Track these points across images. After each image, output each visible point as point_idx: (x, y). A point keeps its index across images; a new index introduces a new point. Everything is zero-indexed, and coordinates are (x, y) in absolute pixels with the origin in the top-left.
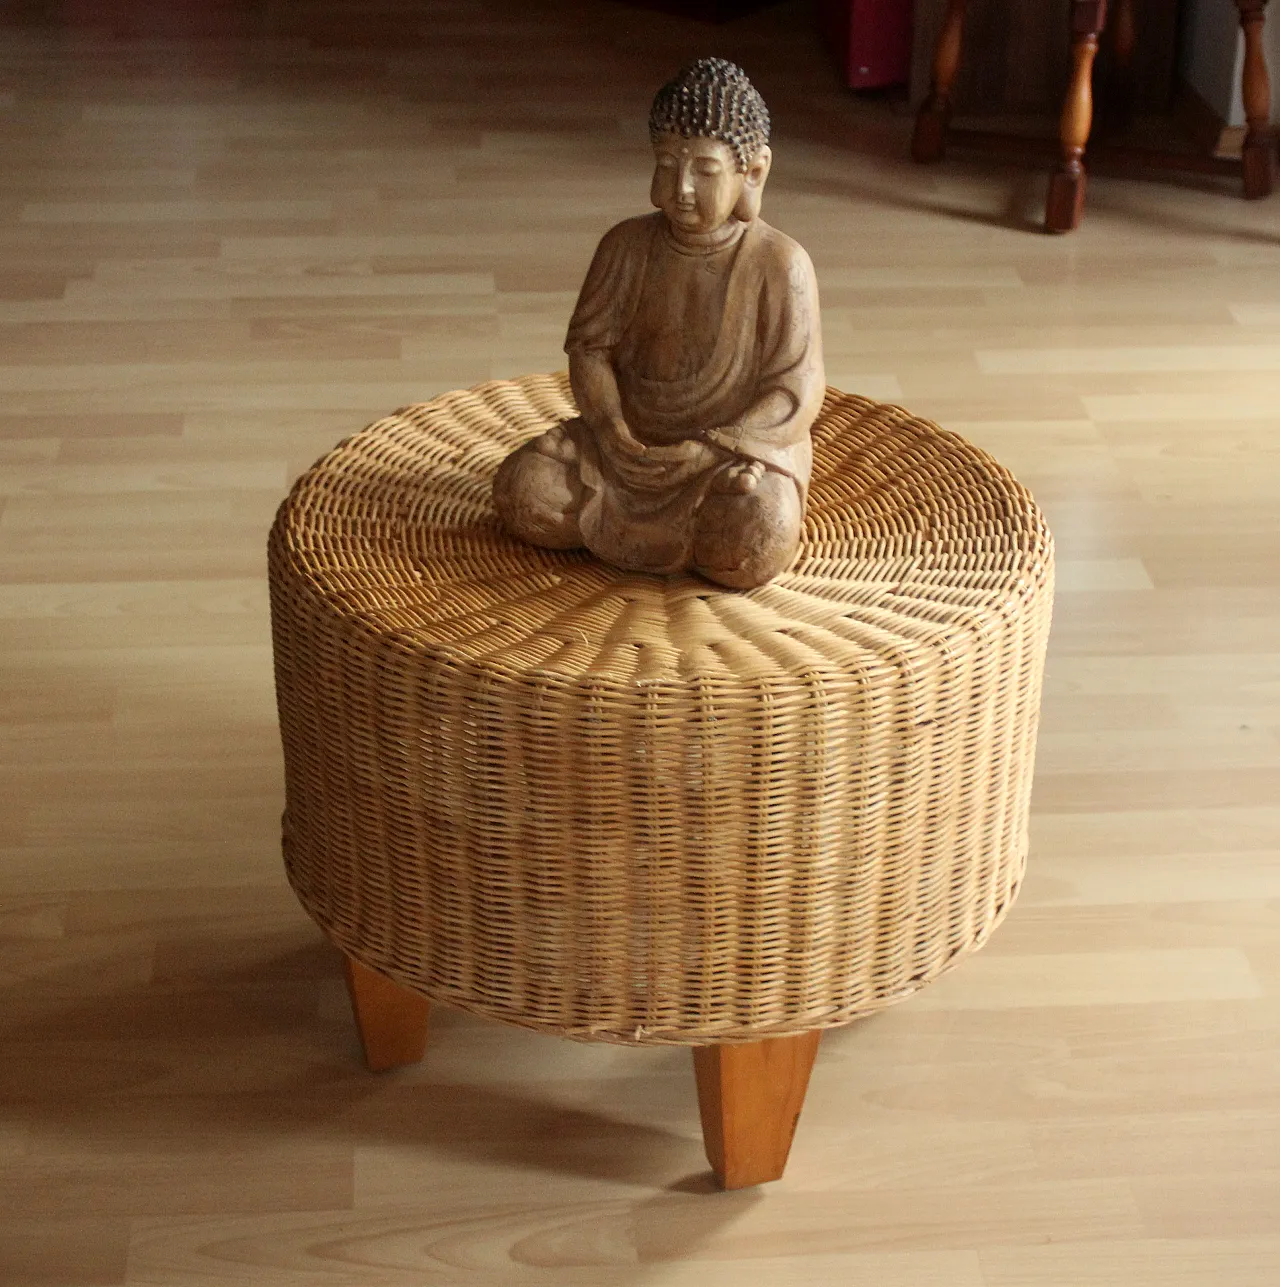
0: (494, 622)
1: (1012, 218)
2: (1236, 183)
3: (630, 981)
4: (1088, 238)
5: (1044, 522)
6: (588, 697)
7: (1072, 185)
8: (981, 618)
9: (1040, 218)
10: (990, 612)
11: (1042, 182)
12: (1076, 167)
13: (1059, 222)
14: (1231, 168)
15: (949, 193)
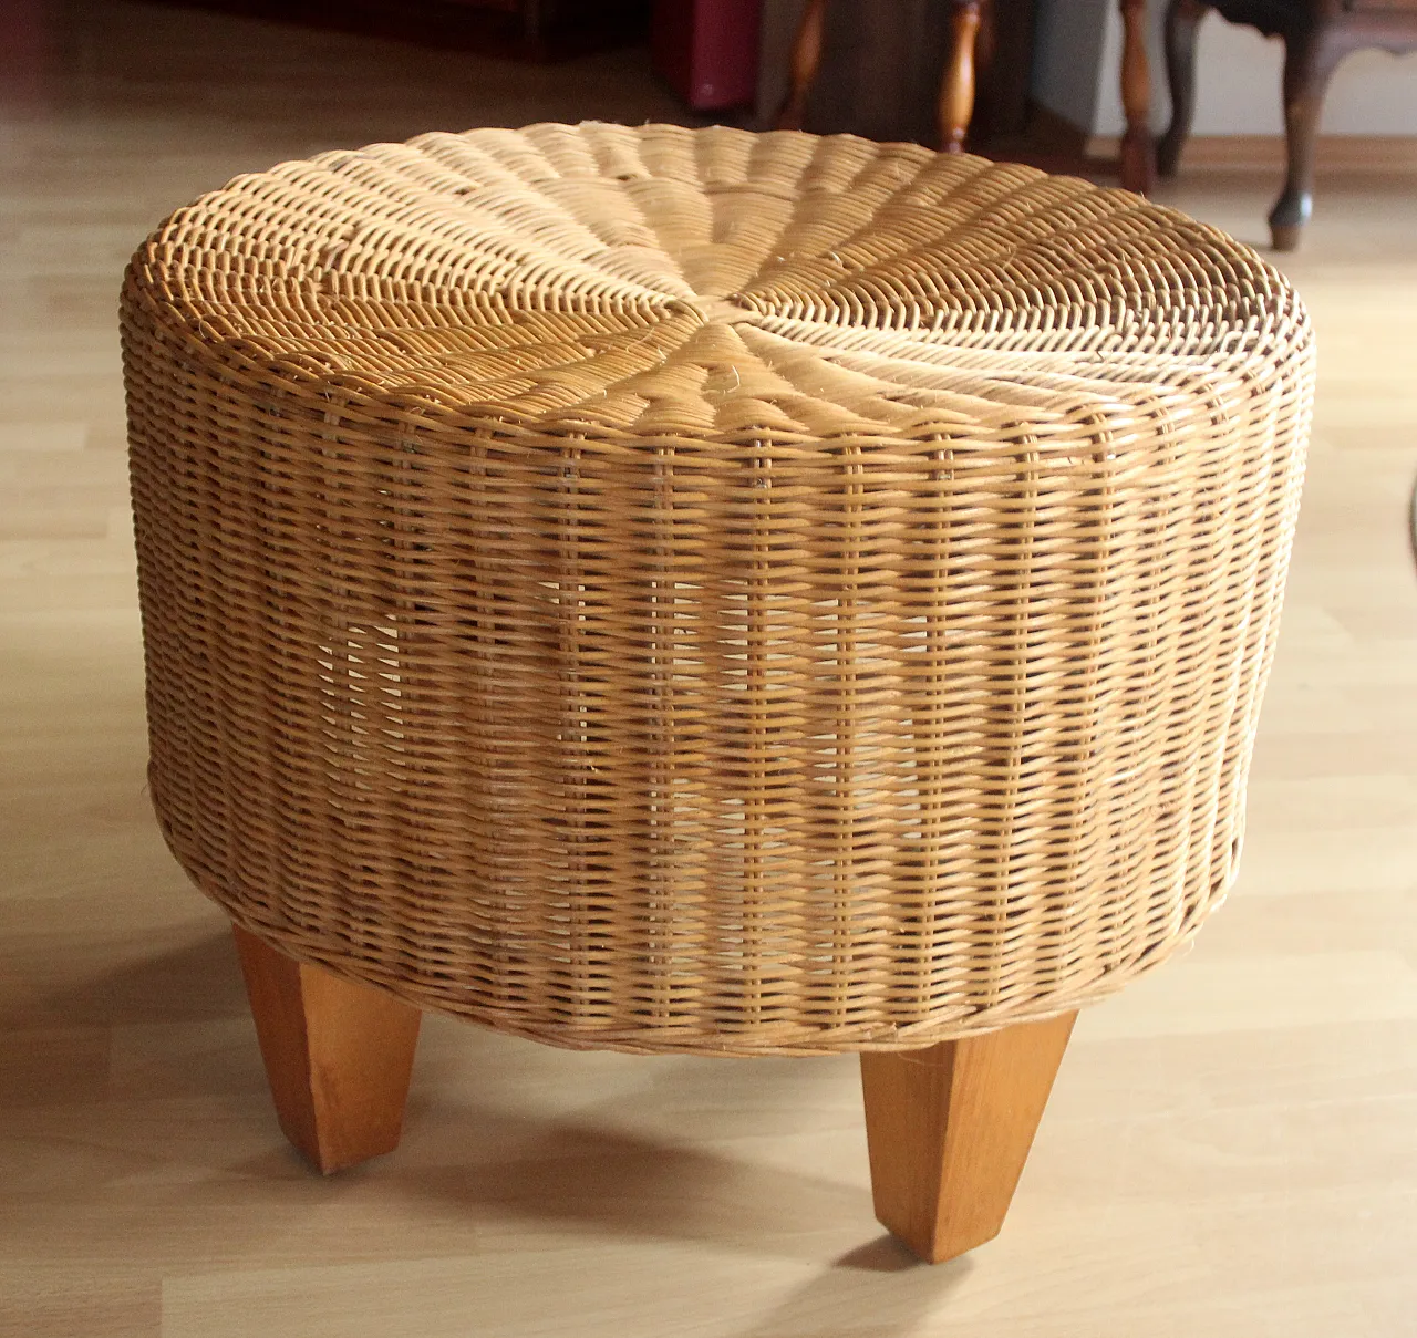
3: (716, 933)
6: (652, 450)
10: (1184, 396)
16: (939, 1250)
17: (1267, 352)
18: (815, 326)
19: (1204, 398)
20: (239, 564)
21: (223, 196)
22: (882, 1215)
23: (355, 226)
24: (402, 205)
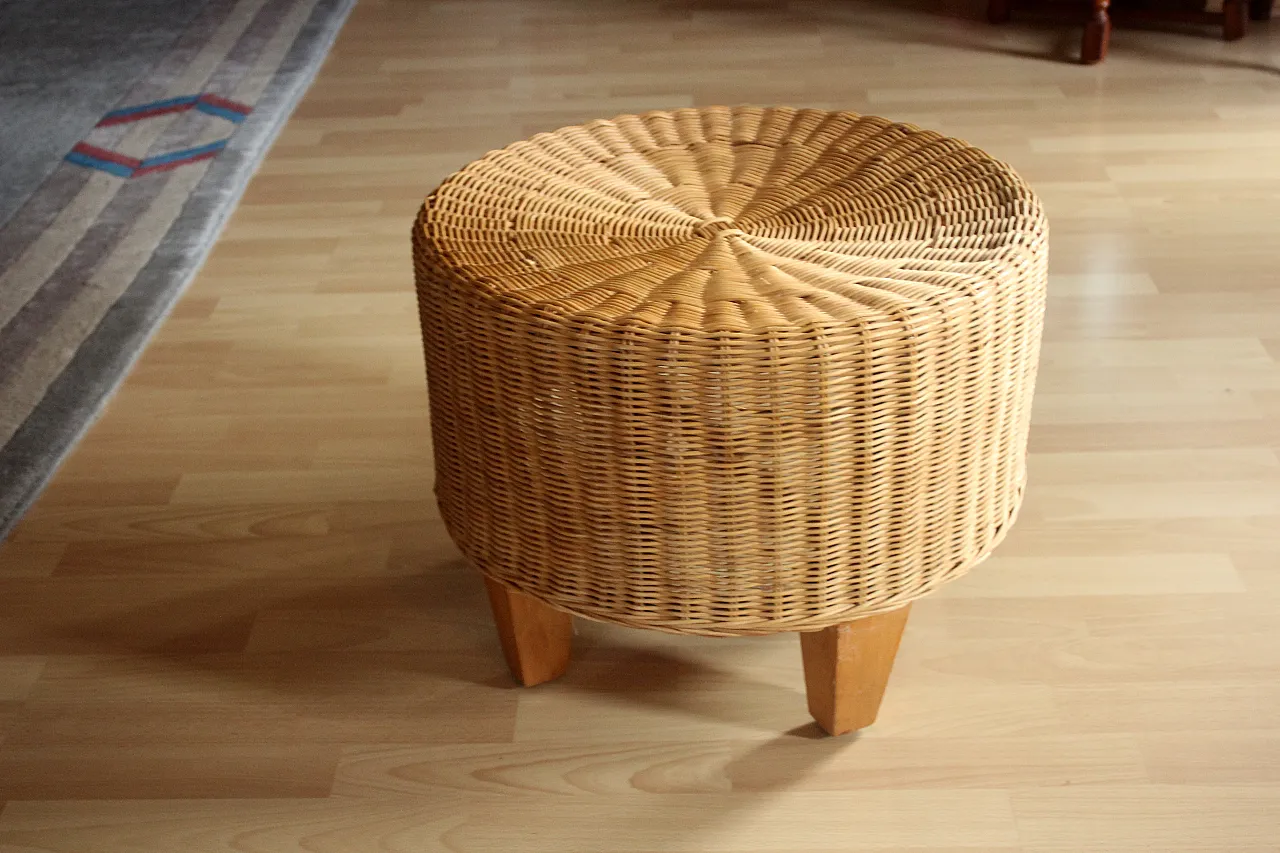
0: (611, 293)
1: (1059, 55)
2: (1219, 30)
4: (1110, 67)
5: (1040, 207)
7: (1100, 28)
8: (977, 286)
9: (1077, 55)
11: (1078, 34)
12: (1103, 16)
13: (1090, 56)
14: (1215, 19)
15: (1012, 41)
16: (838, 728)
17: (1021, 241)
18: (769, 240)
19: (994, 281)
20: (464, 368)
21: (479, 164)
22: (812, 711)
23: (544, 182)
24: (574, 168)
